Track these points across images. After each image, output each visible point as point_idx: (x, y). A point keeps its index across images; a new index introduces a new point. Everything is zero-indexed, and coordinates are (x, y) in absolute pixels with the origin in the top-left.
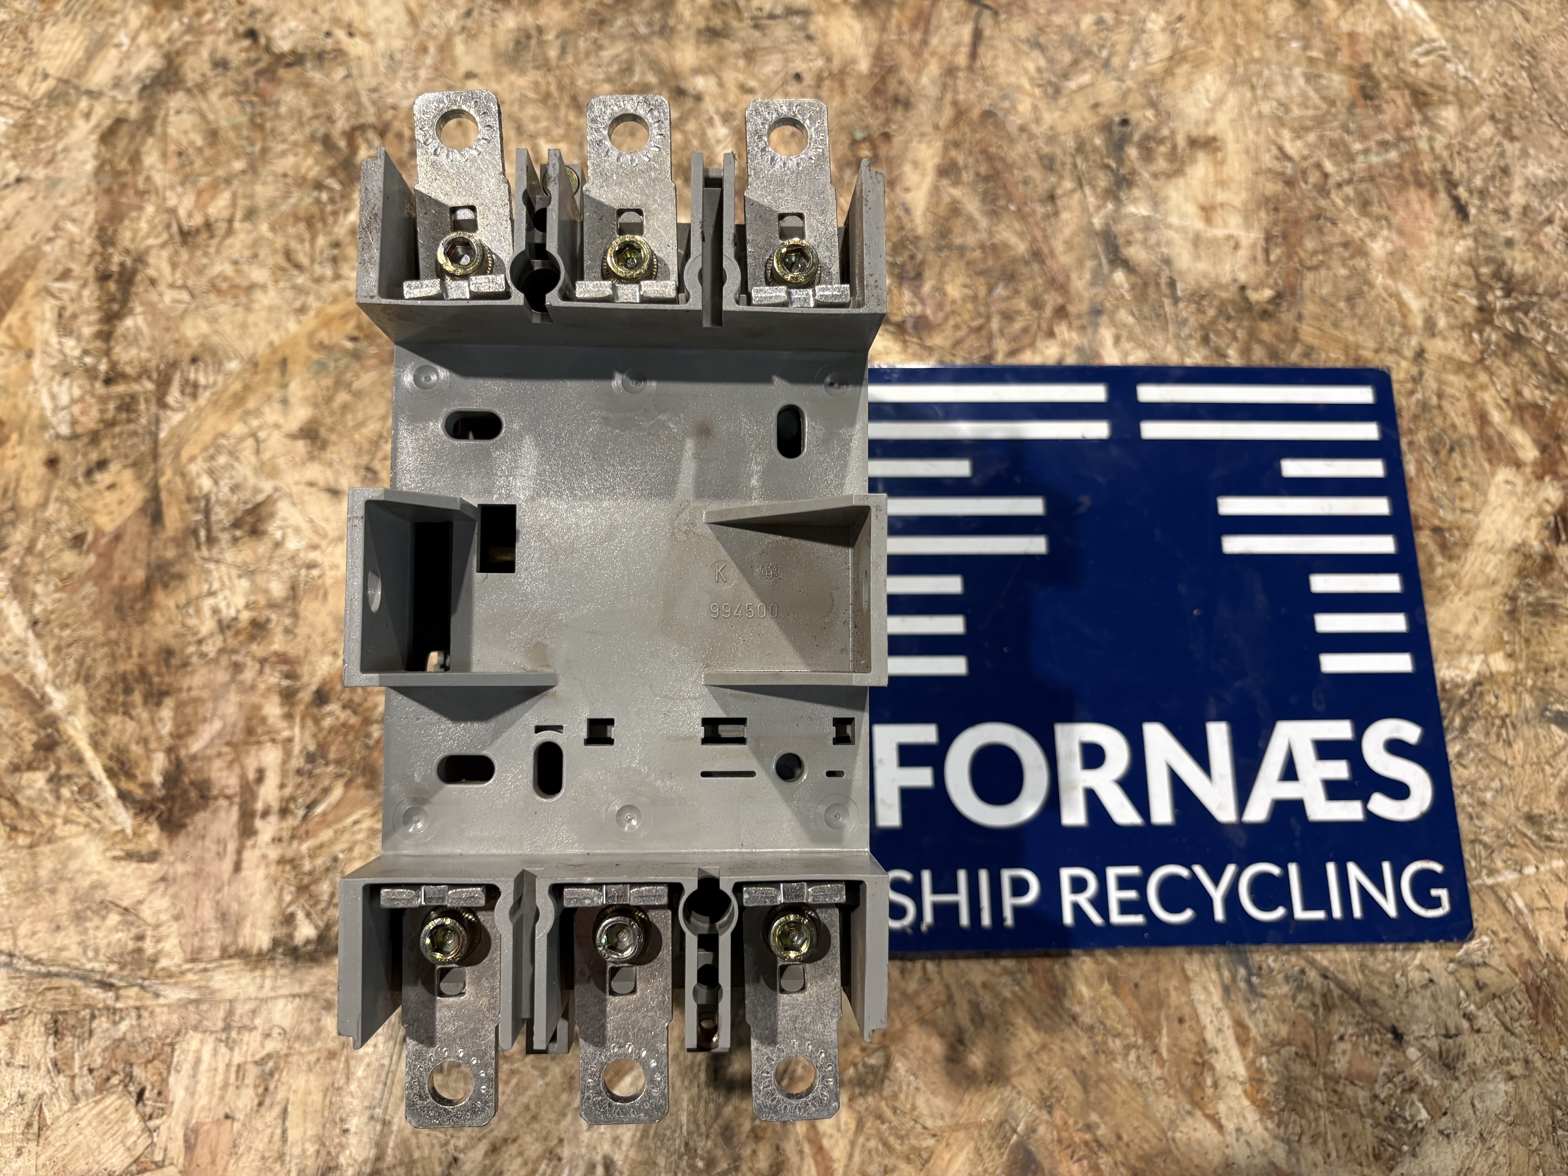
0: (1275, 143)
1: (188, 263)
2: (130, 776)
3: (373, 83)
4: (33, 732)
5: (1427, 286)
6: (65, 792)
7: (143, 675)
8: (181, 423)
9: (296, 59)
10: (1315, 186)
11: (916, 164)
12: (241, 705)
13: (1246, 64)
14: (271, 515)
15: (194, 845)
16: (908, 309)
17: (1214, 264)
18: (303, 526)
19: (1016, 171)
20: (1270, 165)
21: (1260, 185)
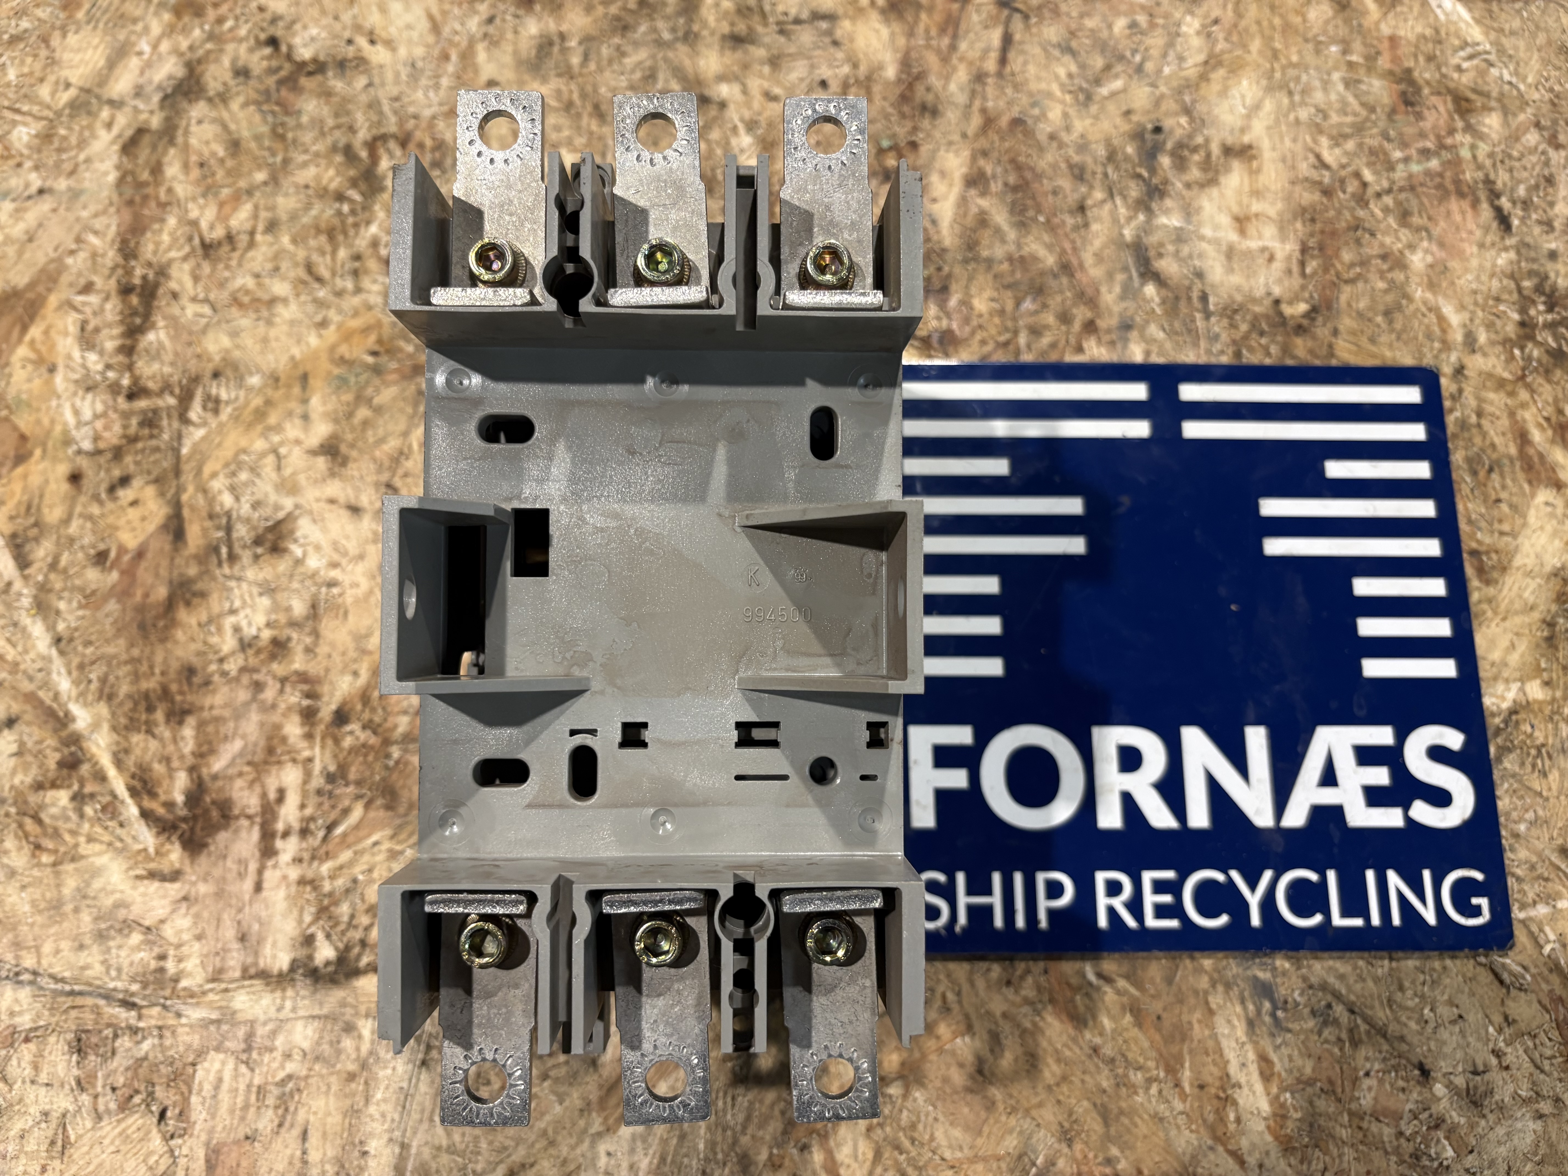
0: (1311, 150)
1: (210, 276)
2: (153, 795)
3: (395, 91)
4: (56, 750)
5: (1468, 300)
6: (89, 810)
7: (165, 693)
8: (204, 439)
9: (317, 67)
10: (1353, 195)
11: (943, 174)
12: (262, 724)
13: (1284, 68)
14: (292, 532)
15: (215, 864)
16: (934, 323)
17: (1248, 277)
18: (324, 544)
19: (1045, 181)
20: (1307, 174)
21: (1296, 195)
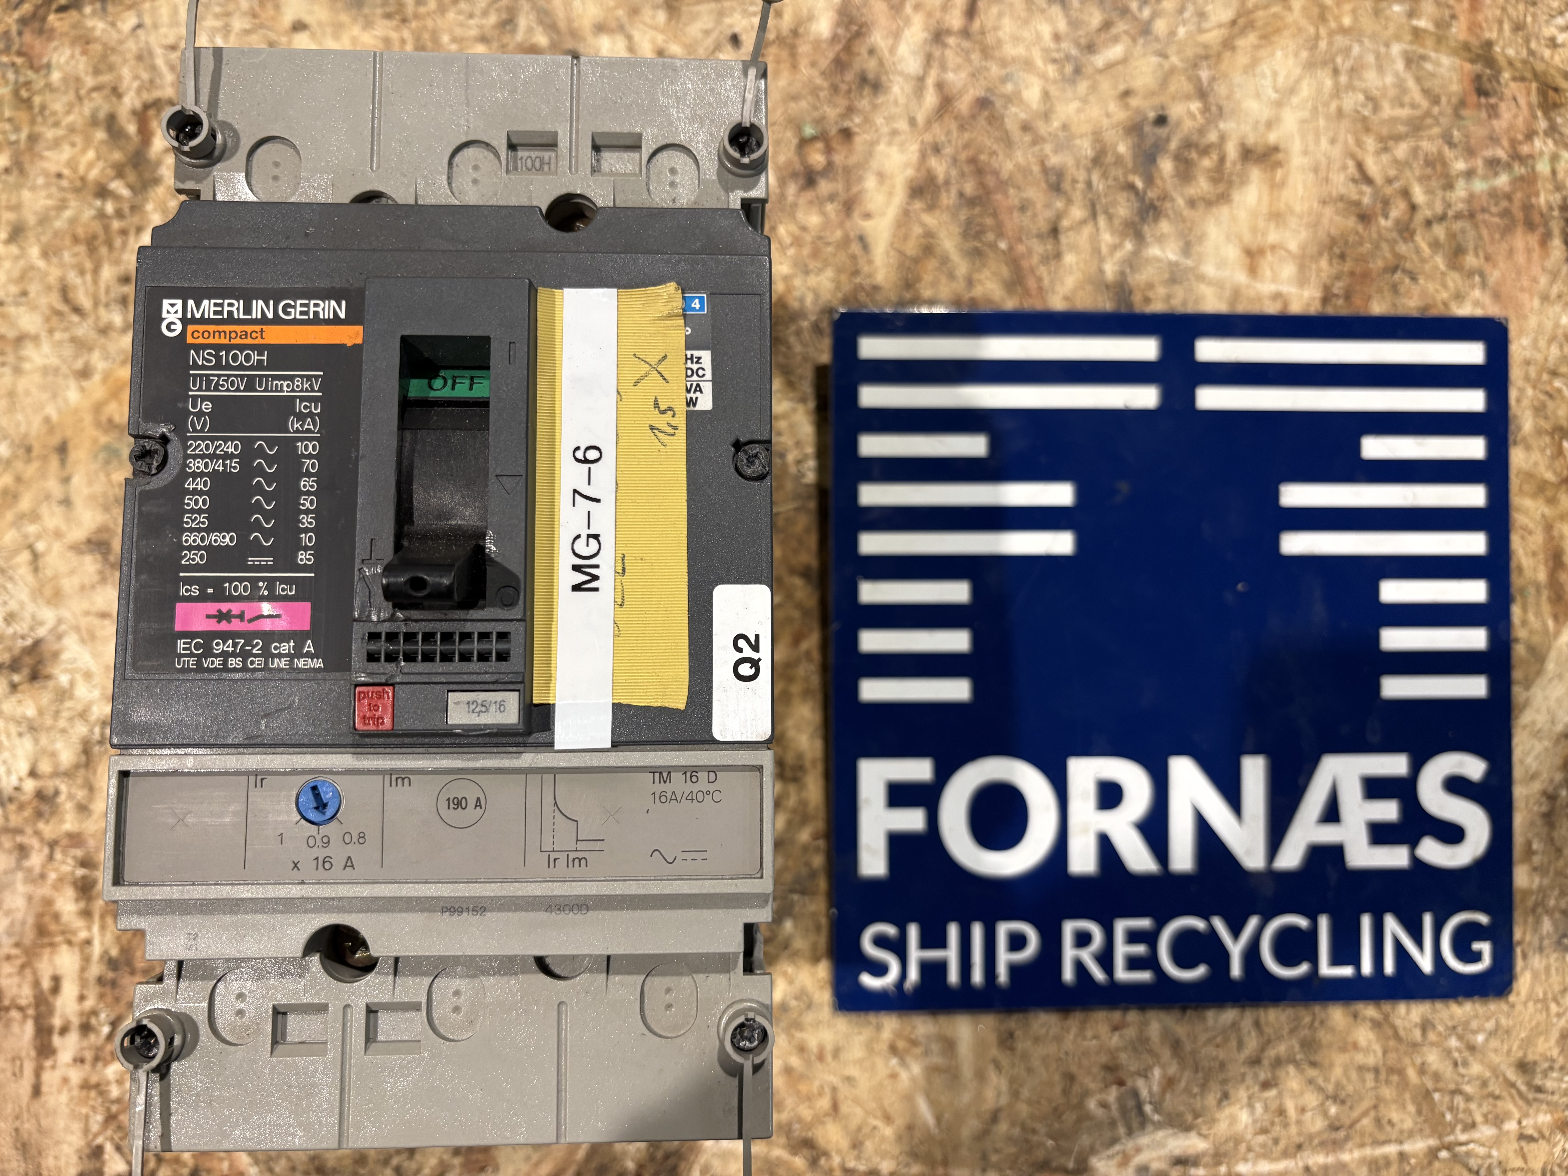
0: (1353, 156)
10: (1397, 222)
11: (881, 176)
12: (30, 898)
13: (1331, 34)
14: (56, 655)
19: (1012, 191)
20: (1343, 190)
21: (1325, 221)
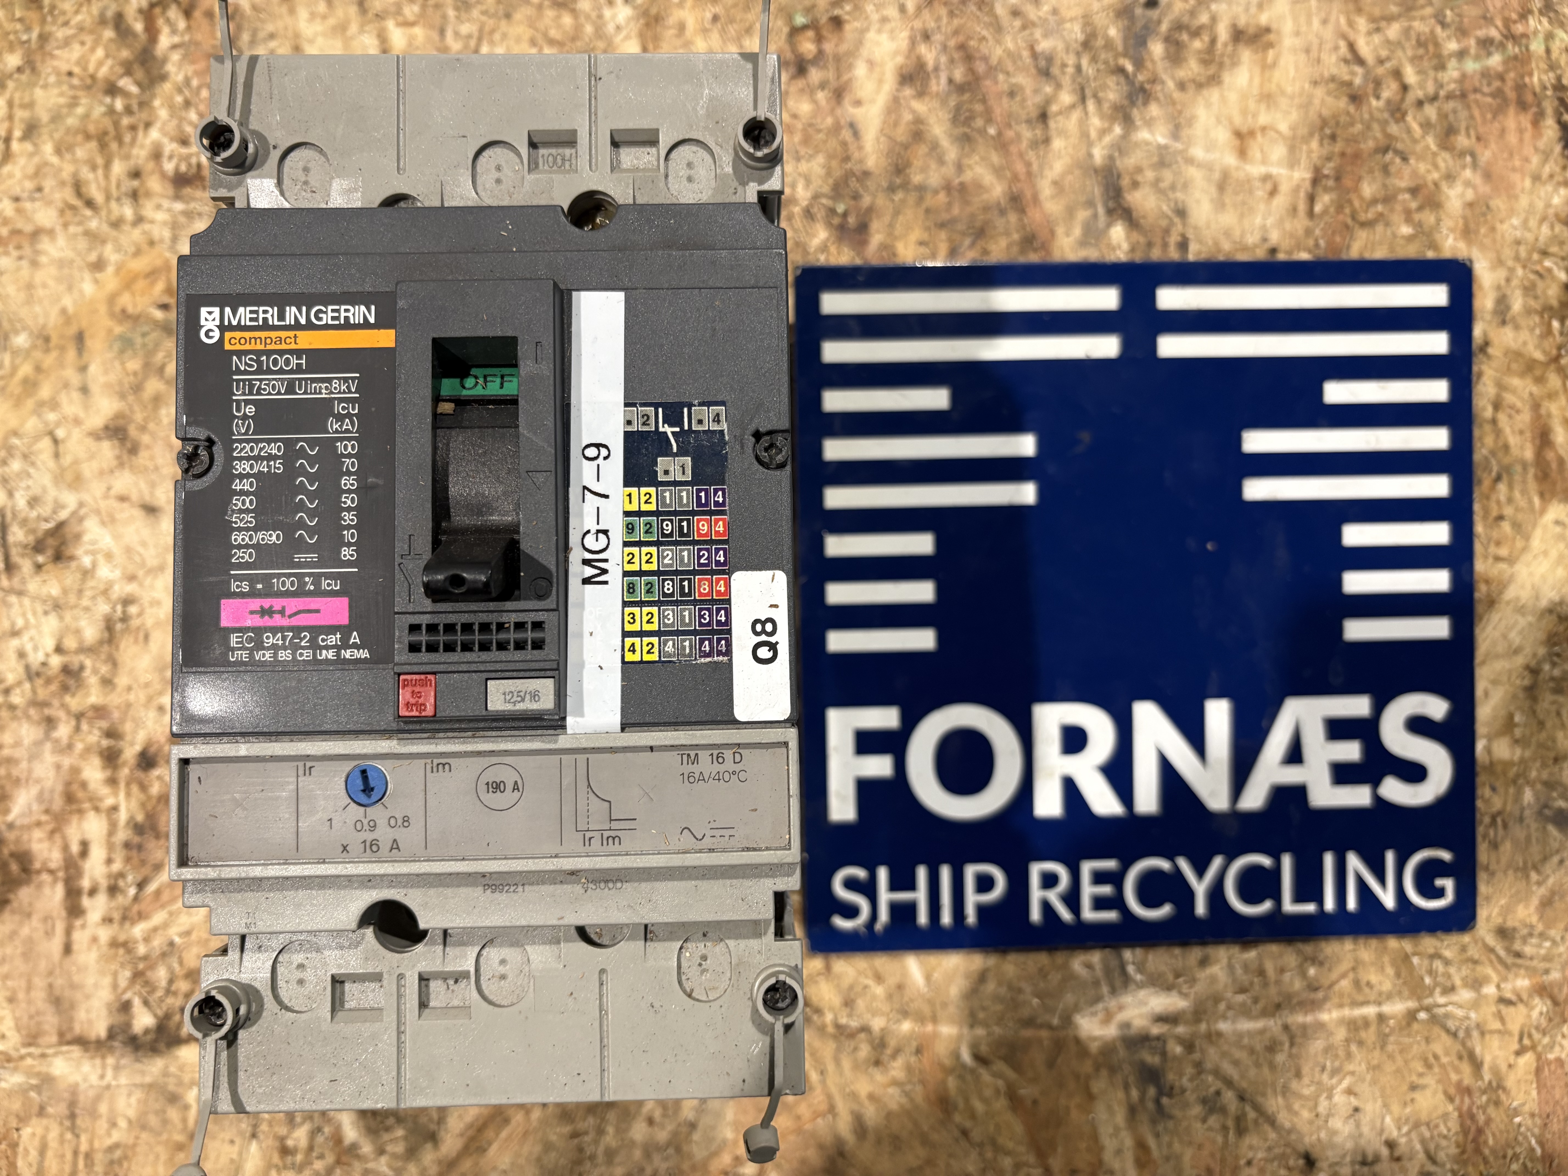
0: (1344, 37)
5: (1508, 253)
10: (1389, 102)
11: (871, 64)
14: (78, 537)
15: (20, 922)
17: (1242, 216)
18: (116, 550)
19: (1001, 77)
20: (1334, 71)
21: (1317, 102)
